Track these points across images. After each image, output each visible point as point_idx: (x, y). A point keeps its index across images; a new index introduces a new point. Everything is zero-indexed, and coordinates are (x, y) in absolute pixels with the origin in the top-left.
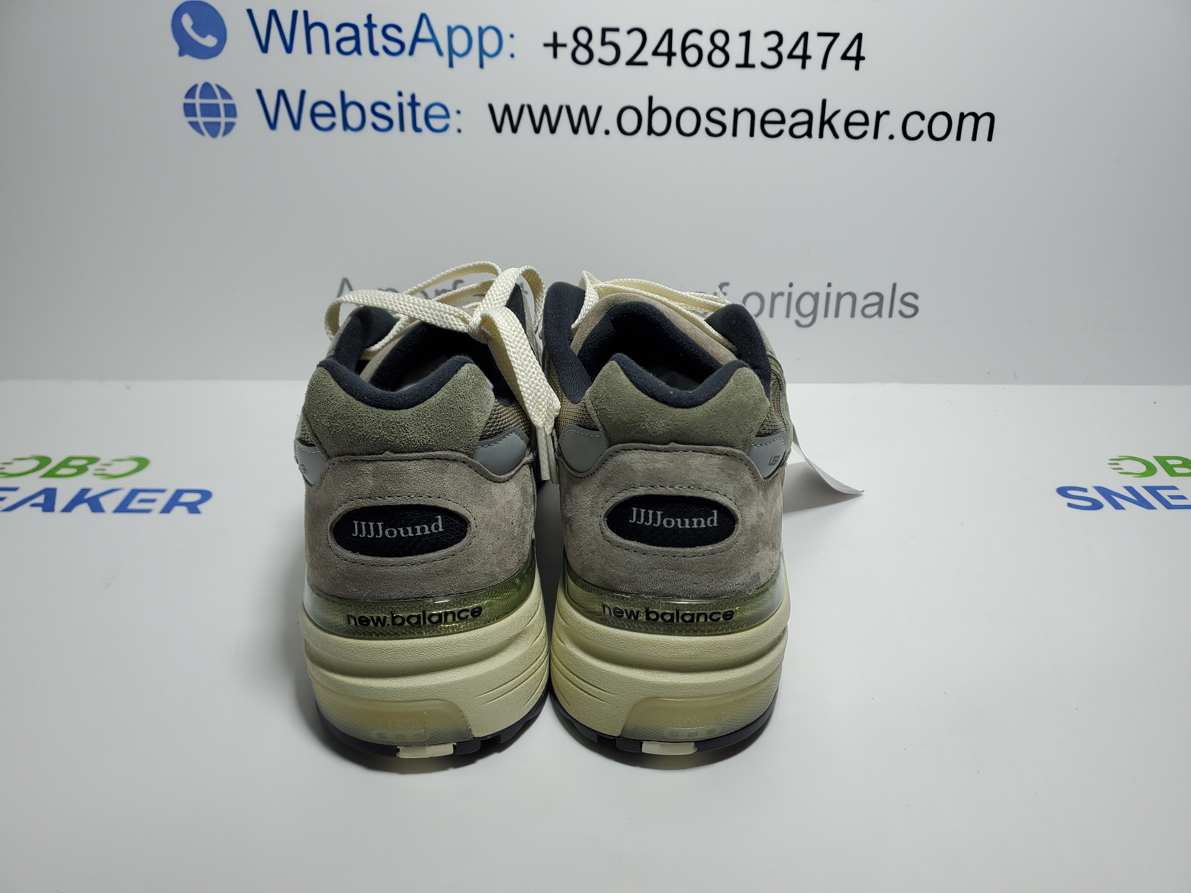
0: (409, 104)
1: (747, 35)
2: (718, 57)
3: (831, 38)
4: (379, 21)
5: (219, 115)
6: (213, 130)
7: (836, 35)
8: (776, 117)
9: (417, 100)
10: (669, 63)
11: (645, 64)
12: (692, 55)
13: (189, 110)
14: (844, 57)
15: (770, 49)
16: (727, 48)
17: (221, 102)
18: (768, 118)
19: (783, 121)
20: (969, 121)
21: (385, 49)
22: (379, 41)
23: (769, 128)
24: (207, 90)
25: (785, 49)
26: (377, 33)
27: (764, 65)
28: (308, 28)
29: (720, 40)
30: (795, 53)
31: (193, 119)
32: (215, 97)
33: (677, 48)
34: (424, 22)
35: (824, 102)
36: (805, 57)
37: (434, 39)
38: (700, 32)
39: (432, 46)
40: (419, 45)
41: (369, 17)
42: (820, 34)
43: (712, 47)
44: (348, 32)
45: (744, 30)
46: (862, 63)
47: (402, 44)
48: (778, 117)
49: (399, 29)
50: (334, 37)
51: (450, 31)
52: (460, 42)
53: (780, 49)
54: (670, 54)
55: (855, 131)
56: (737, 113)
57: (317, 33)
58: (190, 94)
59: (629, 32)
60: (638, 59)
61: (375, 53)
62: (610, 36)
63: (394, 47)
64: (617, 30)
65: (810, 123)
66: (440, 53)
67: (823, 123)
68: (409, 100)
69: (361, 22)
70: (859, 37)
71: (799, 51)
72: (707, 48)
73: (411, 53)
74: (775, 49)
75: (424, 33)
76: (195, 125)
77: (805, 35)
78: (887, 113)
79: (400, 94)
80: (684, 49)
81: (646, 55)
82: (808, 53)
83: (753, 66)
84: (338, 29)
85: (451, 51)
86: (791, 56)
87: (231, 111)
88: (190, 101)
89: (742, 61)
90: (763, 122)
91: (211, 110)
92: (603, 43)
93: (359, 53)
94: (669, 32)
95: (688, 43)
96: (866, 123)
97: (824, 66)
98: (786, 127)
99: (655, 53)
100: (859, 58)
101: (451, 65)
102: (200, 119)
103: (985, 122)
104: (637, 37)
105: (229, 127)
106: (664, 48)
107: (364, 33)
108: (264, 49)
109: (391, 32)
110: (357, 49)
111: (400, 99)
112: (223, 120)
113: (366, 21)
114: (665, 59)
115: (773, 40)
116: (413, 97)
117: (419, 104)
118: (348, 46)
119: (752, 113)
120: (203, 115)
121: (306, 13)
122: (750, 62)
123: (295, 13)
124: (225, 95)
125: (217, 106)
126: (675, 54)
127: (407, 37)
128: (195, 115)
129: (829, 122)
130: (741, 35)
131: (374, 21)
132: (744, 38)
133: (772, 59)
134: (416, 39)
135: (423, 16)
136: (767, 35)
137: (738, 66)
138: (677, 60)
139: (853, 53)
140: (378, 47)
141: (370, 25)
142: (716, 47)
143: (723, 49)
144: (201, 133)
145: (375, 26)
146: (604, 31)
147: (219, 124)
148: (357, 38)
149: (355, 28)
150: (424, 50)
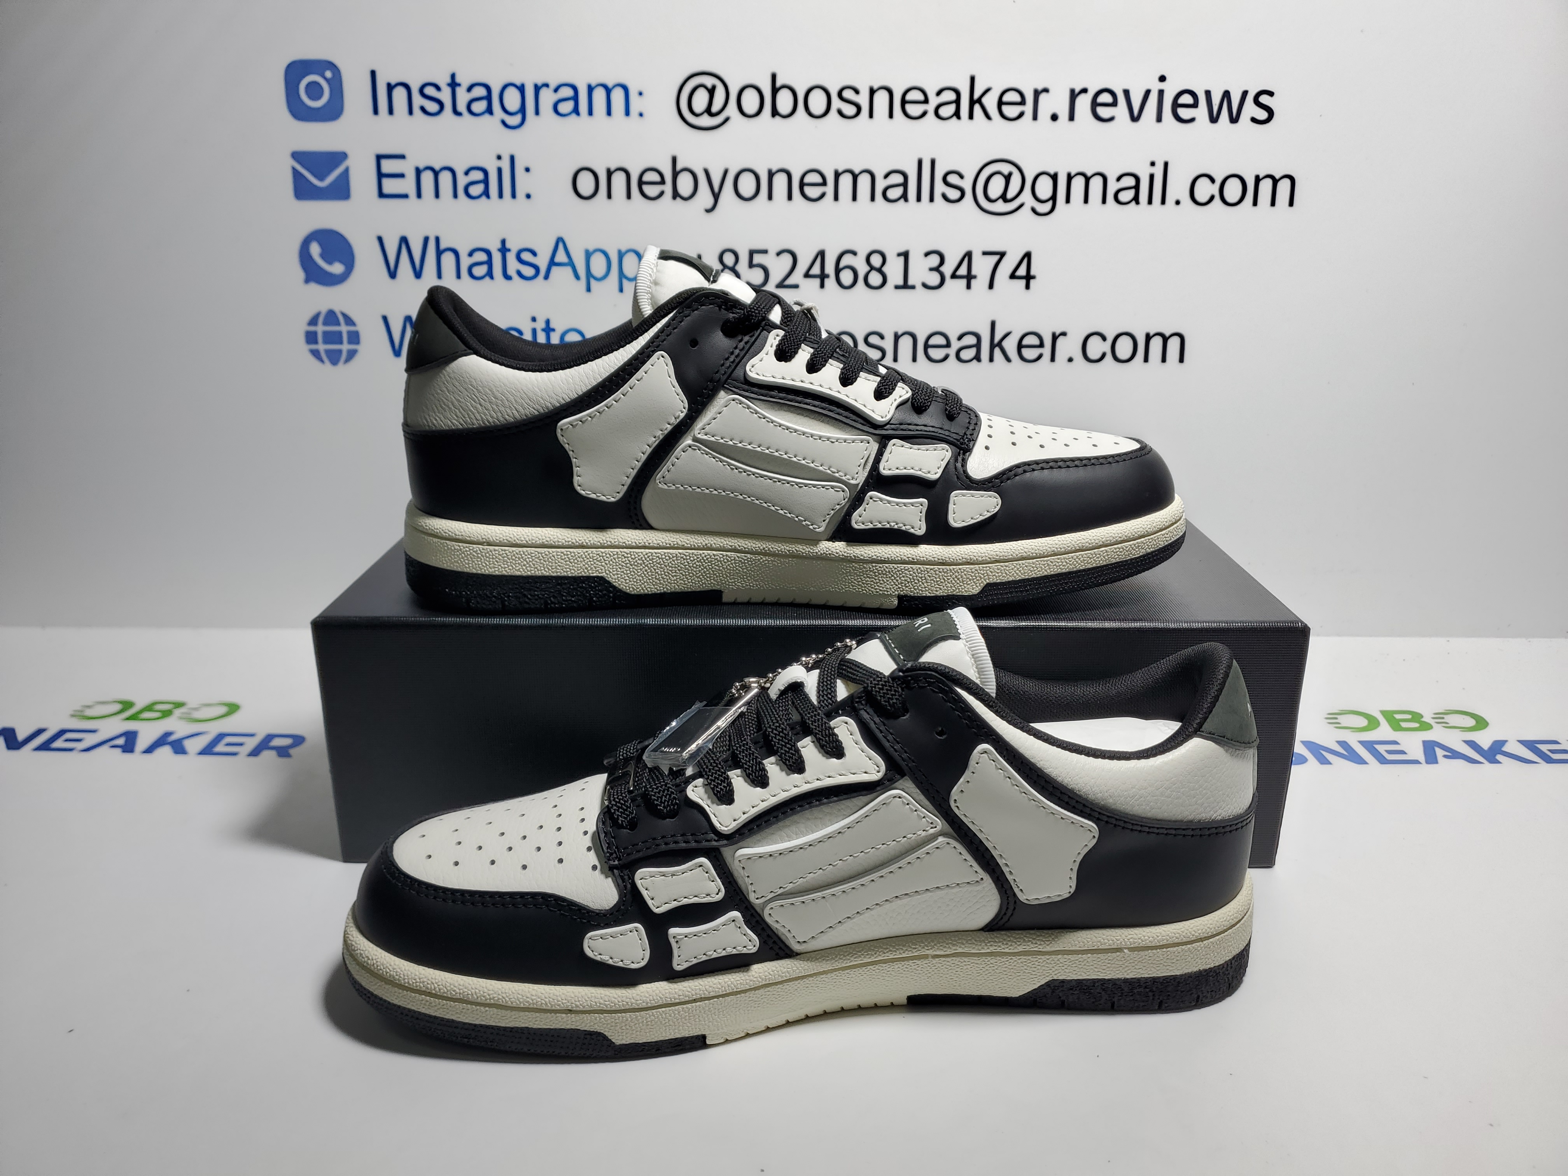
0: (543, 330)
1: (905, 255)
2: (875, 279)
3: (997, 257)
4: (514, 245)
5: (341, 343)
6: (334, 358)
7: (1002, 255)
8: (941, 340)
9: (552, 325)
10: (822, 286)
11: (796, 286)
12: (847, 277)
13: (311, 338)
14: (1013, 276)
15: (931, 269)
16: (884, 269)
17: (344, 329)
18: (932, 341)
19: (948, 345)
20: (1156, 343)
21: (519, 273)
22: (513, 265)
23: (933, 353)
24: (331, 317)
25: (948, 269)
26: (511, 257)
27: (925, 286)
28: (439, 253)
29: (876, 261)
30: (959, 273)
31: (314, 347)
32: (338, 324)
33: (830, 269)
34: (561, 246)
35: (993, 324)
36: (969, 277)
37: (571, 264)
38: (854, 253)
39: (568, 270)
40: (555, 270)
41: (503, 242)
42: (985, 253)
43: (868, 268)
44: (481, 257)
45: (902, 250)
46: (1032, 282)
47: (537, 269)
48: (943, 341)
49: (534, 254)
50: (465, 262)
51: (588, 255)
52: (598, 265)
53: (942, 269)
54: (823, 277)
55: (1029, 354)
56: (897, 337)
57: (448, 260)
58: (313, 321)
59: (778, 254)
60: (789, 282)
61: (508, 277)
62: (757, 259)
63: (528, 271)
64: (765, 252)
65: (978, 346)
66: (577, 277)
67: (992, 347)
68: (543, 325)
69: (494, 246)
70: (1028, 255)
71: (963, 271)
72: (862, 269)
73: (546, 277)
74: (936, 269)
75: (561, 257)
76: (316, 354)
77: (969, 255)
78: (1064, 334)
79: (534, 319)
80: (838, 271)
81: (797, 277)
82: (973, 273)
83: (913, 287)
84: (471, 254)
85: (589, 274)
86: (954, 276)
87: (355, 338)
88: (312, 328)
89: (901, 282)
90: (926, 346)
91: (333, 338)
92: (751, 265)
93: (492, 278)
94: (821, 254)
95: (842, 265)
96: (1041, 345)
97: (991, 286)
98: (952, 351)
99: (807, 275)
100: (1029, 278)
101: (589, 289)
102: (321, 347)
103: (1173, 344)
104: (787, 259)
105: (352, 354)
106: (816, 270)
107: (497, 258)
108: (393, 275)
109: (526, 256)
110: (490, 274)
111: (534, 325)
112: (345, 347)
113: (499, 246)
114: (817, 281)
115: (934, 260)
116: (548, 322)
117: (553, 330)
118: (480, 271)
119: (914, 337)
120: (326, 342)
121: (437, 240)
122: (910, 283)
123: (426, 240)
124: (349, 321)
125: (340, 333)
126: (828, 276)
127: (542, 262)
128: (316, 342)
129: (1000, 344)
130: (899, 255)
131: (508, 245)
132: (902, 259)
133: (934, 280)
134: (552, 263)
135: (560, 240)
136: (927, 254)
137: (897, 287)
138: (831, 282)
139: (1022, 271)
140: (511, 271)
141: (504, 250)
142: (872, 268)
143: (880, 270)
144: (322, 361)
145: (509, 250)
146: (752, 253)
147: (340, 351)
148: (489, 263)
149: (488, 253)
150: (561, 275)
